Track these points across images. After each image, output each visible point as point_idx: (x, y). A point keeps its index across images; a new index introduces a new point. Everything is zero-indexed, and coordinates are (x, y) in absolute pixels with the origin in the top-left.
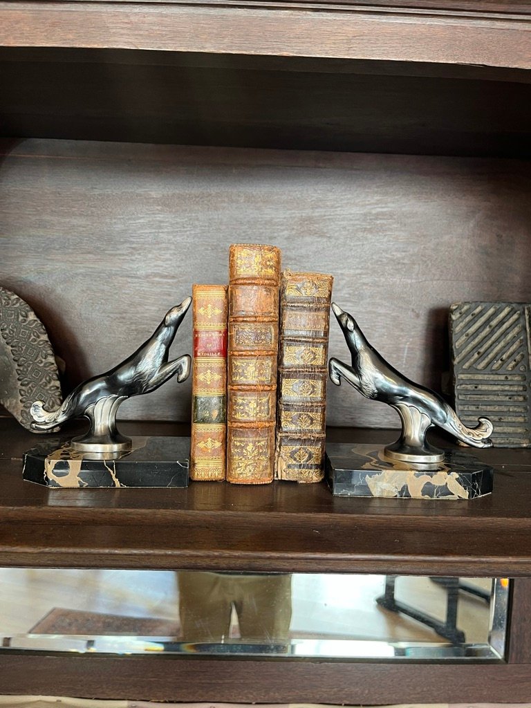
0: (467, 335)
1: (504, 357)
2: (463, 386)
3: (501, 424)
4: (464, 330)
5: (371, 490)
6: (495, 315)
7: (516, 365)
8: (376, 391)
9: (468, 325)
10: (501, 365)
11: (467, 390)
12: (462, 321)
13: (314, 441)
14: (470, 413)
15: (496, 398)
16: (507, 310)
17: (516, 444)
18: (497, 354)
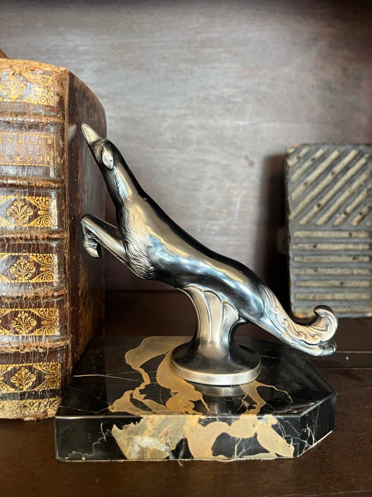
0: (306, 184)
1: (349, 209)
2: (300, 245)
3: (343, 290)
4: (302, 178)
5: (123, 449)
6: (339, 159)
7: (362, 219)
8: (152, 268)
9: (308, 172)
10: (345, 220)
11: (304, 250)
12: (300, 167)
13: (45, 354)
14: (306, 278)
15: (336, 259)
16: (353, 153)
17: (360, 313)
18: (340, 207)
